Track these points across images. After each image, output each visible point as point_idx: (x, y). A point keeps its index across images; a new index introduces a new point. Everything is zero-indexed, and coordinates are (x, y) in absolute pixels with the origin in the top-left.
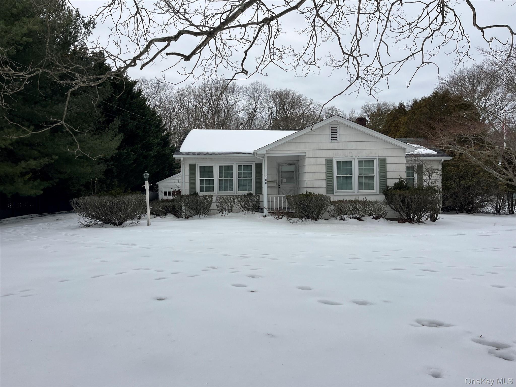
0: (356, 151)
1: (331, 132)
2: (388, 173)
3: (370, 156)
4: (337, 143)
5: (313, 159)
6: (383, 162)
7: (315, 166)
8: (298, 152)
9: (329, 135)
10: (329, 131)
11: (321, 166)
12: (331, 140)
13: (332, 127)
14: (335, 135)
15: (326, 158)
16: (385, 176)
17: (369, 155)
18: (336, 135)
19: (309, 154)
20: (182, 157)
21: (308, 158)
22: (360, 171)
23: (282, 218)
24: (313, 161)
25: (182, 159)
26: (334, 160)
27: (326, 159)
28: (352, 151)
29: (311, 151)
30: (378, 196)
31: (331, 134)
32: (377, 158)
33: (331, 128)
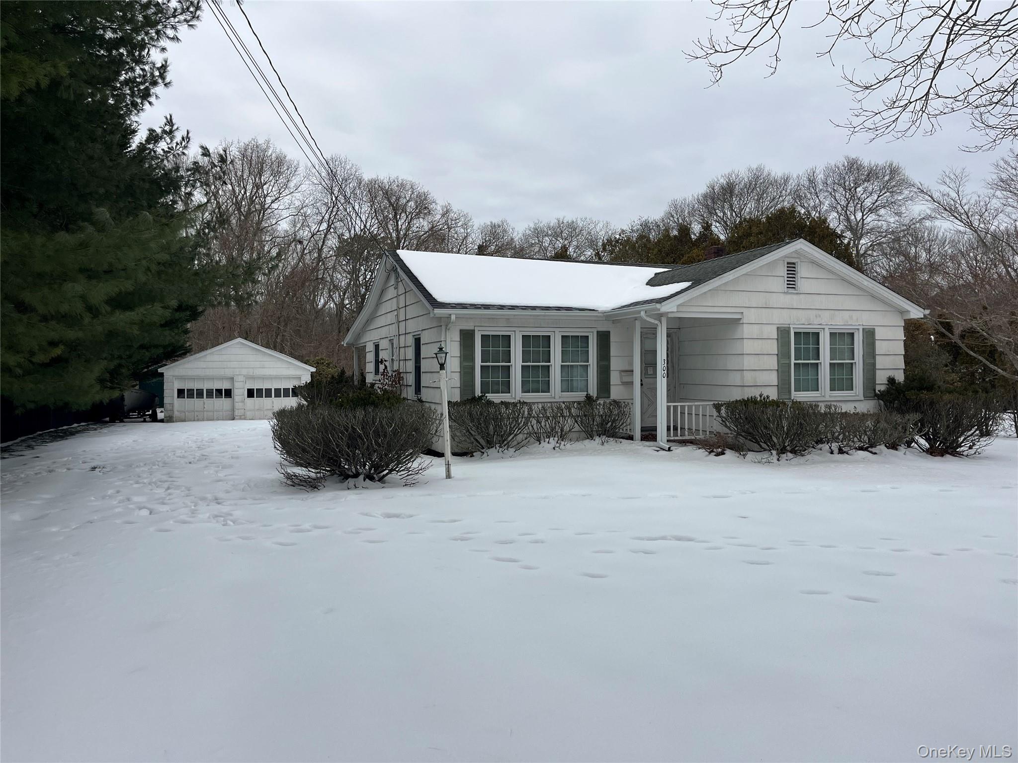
0: (827, 313)
1: (786, 272)
2: (877, 357)
3: (849, 323)
4: (795, 297)
5: (755, 326)
6: (870, 335)
7: (760, 341)
8: (729, 310)
9: (782, 278)
10: (783, 271)
11: (769, 340)
12: (786, 290)
13: (788, 263)
14: (791, 279)
15: (779, 326)
16: (874, 364)
17: (847, 322)
18: (794, 279)
19: (750, 316)
20: (454, 314)
21: (747, 325)
22: (833, 353)
23: (723, 453)
24: (754, 331)
25: (453, 317)
26: (792, 329)
27: (778, 328)
28: (820, 312)
29: (753, 309)
30: (861, 402)
31: (786, 276)
32: (861, 328)
33: (786, 265)
